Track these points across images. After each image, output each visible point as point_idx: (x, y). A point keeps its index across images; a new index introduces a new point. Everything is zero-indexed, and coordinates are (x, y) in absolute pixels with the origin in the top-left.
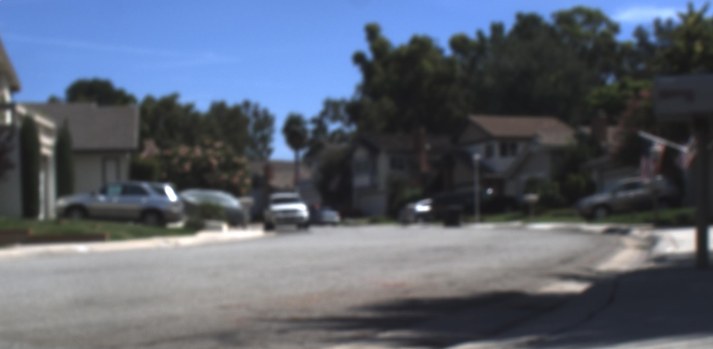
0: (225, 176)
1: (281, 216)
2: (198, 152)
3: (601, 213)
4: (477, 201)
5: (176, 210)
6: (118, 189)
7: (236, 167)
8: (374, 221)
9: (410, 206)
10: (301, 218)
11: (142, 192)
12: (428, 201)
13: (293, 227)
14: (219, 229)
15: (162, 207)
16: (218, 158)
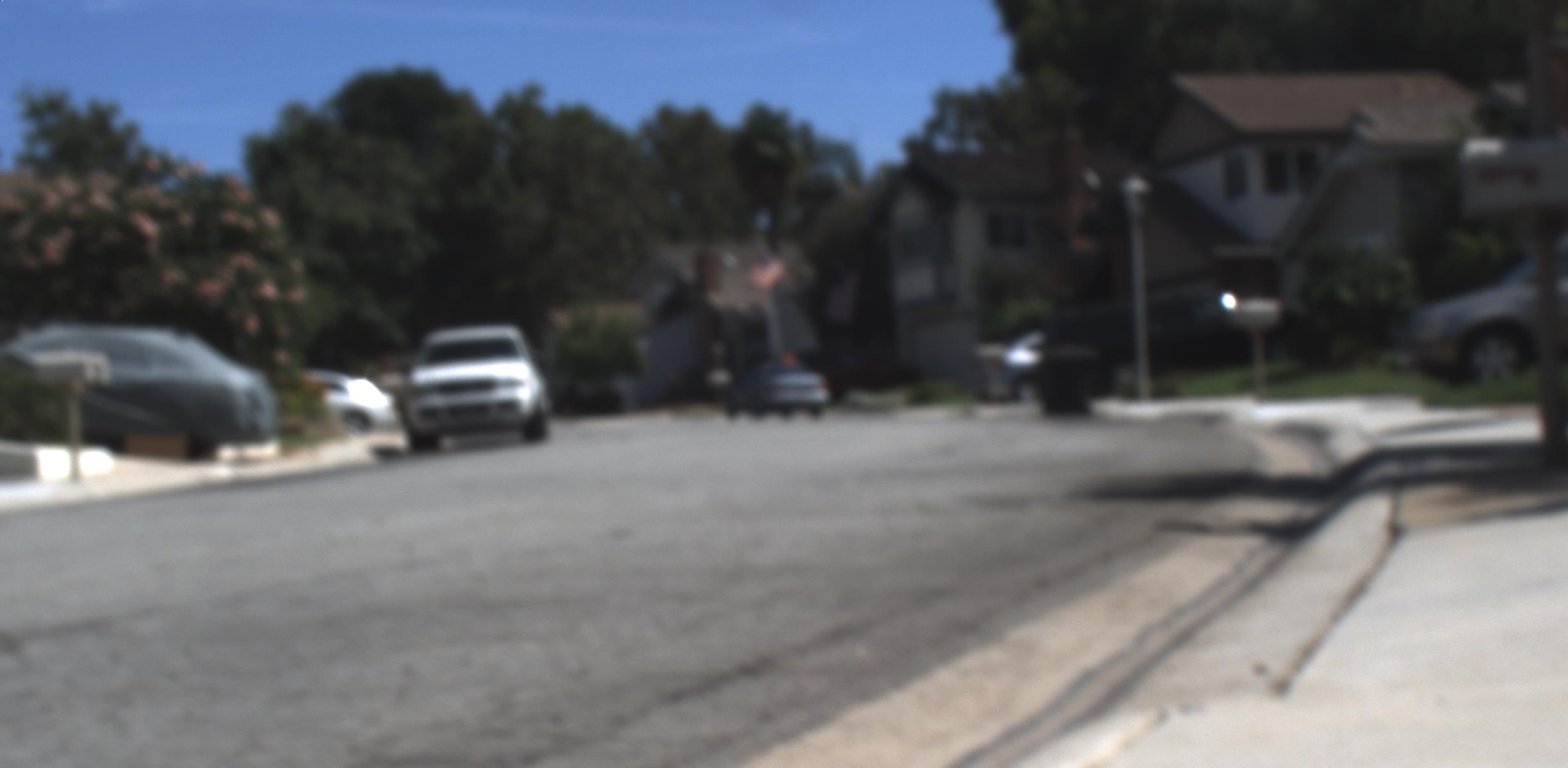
3: (1495, 356)
9: (990, 351)
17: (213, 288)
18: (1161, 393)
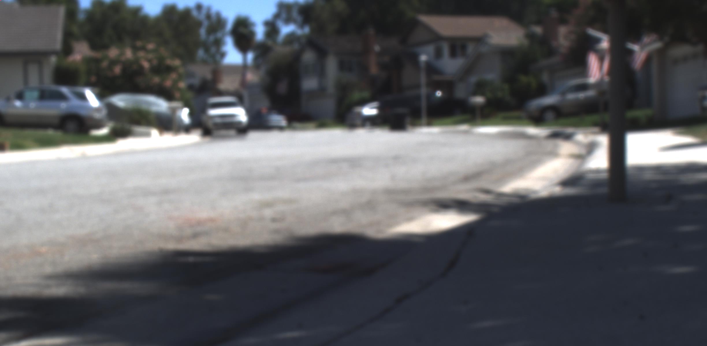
0: (156, 80)
1: (218, 120)
2: (129, 54)
3: (550, 115)
4: (424, 104)
5: (97, 116)
6: (36, 94)
7: (169, 69)
8: (322, 125)
9: (357, 109)
10: (240, 123)
11: (62, 97)
12: (375, 104)
13: (232, 132)
14: (148, 135)
15: (83, 113)
16: (149, 61)
17: (168, 83)
18: (429, 124)
